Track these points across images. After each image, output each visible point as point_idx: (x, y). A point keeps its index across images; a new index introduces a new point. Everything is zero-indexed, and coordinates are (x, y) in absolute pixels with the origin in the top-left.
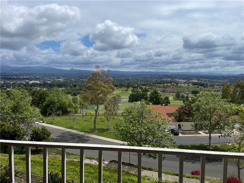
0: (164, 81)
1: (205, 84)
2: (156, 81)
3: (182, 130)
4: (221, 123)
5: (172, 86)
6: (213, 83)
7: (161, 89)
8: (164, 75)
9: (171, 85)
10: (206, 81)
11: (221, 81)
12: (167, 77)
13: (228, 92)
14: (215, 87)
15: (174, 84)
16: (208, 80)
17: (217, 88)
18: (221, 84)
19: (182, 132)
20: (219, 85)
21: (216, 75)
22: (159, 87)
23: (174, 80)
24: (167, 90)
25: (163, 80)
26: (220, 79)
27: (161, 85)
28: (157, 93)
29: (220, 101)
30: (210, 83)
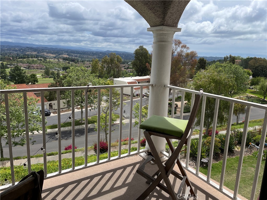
0: (28, 55)
1: (76, 60)
2: (18, 54)
3: (54, 109)
4: (91, 97)
5: (39, 61)
6: (84, 59)
7: (25, 64)
8: (28, 48)
9: (38, 60)
10: (77, 56)
11: (91, 57)
12: (32, 50)
13: (97, 67)
14: (86, 62)
15: (42, 59)
16: (78, 55)
17: (87, 64)
18: (91, 60)
19: (54, 111)
20: (89, 61)
21: (86, 50)
22: (21, 62)
23: (41, 54)
24: (33, 66)
25: (26, 53)
26: (90, 55)
27: (25, 60)
28: (20, 70)
29: (89, 76)
30: (81, 59)
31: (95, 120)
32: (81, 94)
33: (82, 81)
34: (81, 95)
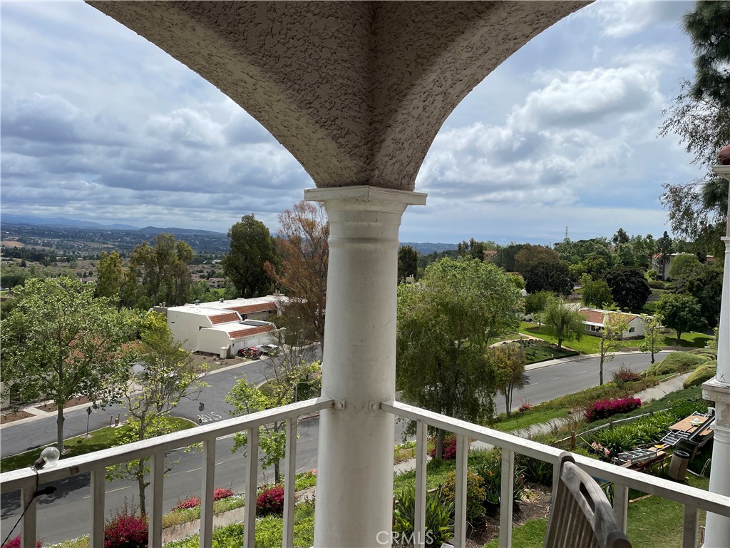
1: (47, 255)
6: (74, 252)
10: (49, 245)
11: (96, 246)
13: (114, 276)
14: (80, 262)
16: (56, 240)
17: (83, 267)
18: (95, 254)
20: (91, 258)
21: (81, 227)
26: (93, 241)
29: (89, 304)
30: (65, 252)
31: (105, 443)
32: (60, 362)
33: (62, 320)
34: (60, 365)
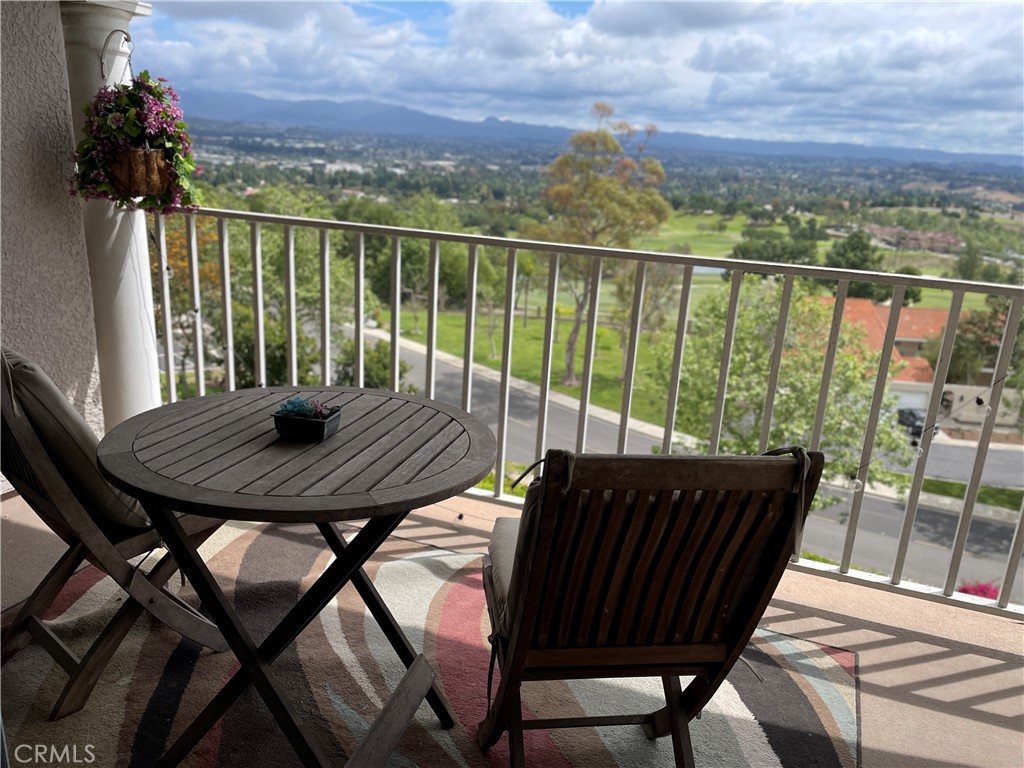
0: (910, 194)
2: (871, 190)
3: (956, 420)
5: (946, 220)
7: (887, 230)
8: (915, 165)
9: (945, 213)
12: (930, 174)
15: (959, 210)
22: (878, 220)
23: (960, 191)
24: (916, 239)
25: (905, 187)
27: (893, 211)
28: (866, 247)
